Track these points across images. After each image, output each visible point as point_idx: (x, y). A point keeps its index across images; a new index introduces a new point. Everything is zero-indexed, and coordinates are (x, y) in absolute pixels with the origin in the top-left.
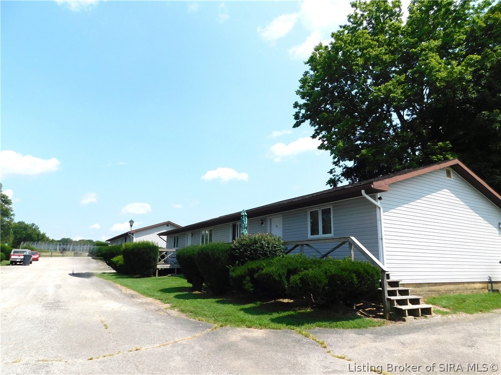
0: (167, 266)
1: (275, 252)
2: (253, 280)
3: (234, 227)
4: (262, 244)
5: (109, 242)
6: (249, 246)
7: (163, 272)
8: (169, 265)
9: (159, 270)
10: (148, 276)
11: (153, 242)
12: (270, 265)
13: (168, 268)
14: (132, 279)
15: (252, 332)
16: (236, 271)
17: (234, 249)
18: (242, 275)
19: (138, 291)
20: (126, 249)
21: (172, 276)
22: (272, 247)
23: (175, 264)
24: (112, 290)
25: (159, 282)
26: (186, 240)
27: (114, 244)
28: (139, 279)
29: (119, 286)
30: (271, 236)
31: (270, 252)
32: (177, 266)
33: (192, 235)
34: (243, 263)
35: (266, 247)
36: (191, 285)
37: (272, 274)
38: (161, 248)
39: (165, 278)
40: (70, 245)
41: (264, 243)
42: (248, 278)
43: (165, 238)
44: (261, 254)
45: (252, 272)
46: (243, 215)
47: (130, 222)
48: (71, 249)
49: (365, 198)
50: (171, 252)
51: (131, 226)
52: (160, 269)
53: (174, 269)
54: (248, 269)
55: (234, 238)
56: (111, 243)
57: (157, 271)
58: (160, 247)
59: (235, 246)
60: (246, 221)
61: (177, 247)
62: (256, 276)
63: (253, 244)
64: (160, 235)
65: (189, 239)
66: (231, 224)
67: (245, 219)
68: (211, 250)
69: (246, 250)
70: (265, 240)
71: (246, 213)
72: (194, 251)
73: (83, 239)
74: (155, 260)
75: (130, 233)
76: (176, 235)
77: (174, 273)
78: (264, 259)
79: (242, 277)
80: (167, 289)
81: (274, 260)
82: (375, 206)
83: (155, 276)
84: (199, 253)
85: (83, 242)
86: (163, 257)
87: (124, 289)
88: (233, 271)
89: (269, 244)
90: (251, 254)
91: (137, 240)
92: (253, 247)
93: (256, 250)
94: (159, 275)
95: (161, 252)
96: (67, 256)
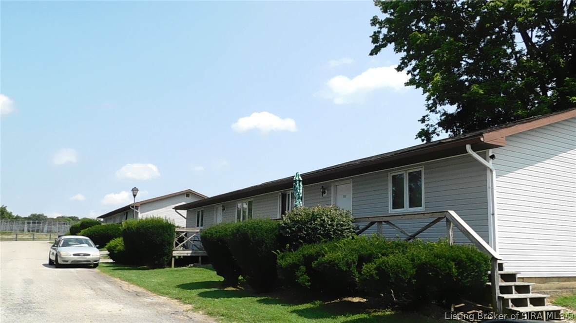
0: (188, 253)
1: (342, 232)
2: (310, 271)
3: (284, 197)
4: (324, 221)
5: (102, 220)
6: (305, 223)
7: (182, 262)
8: (191, 252)
9: (175, 259)
10: (161, 266)
11: (167, 218)
12: (334, 249)
13: (189, 255)
14: (137, 271)
16: (286, 259)
17: (283, 228)
18: (294, 264)
19: (145, 287)
20: (128, 228)
21: (194, 266)
22: (337, 225)
23: (200, 249)
24: (107, 286)
25: (177, 275)
26: (215, 216)
27: (110, 223)
28: (146, 272)
29: (118, 280)
30: (336, 210)
31: (334, 232)
32: (202, 253)
33: (223, 209)
34: (296, 248)
35: (329, 225)
36: (222, 279)
37: (337, 261)
38: (178, 227)
39: (185, 270)
40: (44, 224)
41: (326, 219)
42: (303, 268)
43: (184, 213)
44: (320, 234)
45: (309, 259)
46: (296, 181)
47: (133, 190)
48: (45, 229)
49: (470, 156)
50: (193, 233)
51: (135, 196)
52: (177, 258)
53: (198, 256)
54: (303, 256)
55: (283, 213)
56: (106, 221)
57: (173, 259)
58: (176, 225)
59: (286, 224)
60: (301, 188)
61: (202, 226)
62: (314, 264)
63: (310, 220)
64: (176, 208)
65: (219, 214)
66: (279, 193)
67: (299, 185)
68: (251, 229)
69: (300, 229)
70: (327, 216)
71: (300, 177)
72: (226, 230)
73: (63, 215)
74: (171, 244)
75: (133, 207)
76: (200, 209)
77: (197, 262)
78: (326, 242)
79: (295, 267)
80: (187, 284)
81: (341, 243)
82: (485, 168)
83: (170, 266)
84: (233, 233)
85: (61, 220)
86: (181, 240)
87: (125, 284)
88: (282, 258)
89: (333, 220)
90: (308, 234)
91: (143, 215)
92: (311, 224)
93: (315, 229)
94: (176, 266)
95: (178, 233)
96: (39, 239)
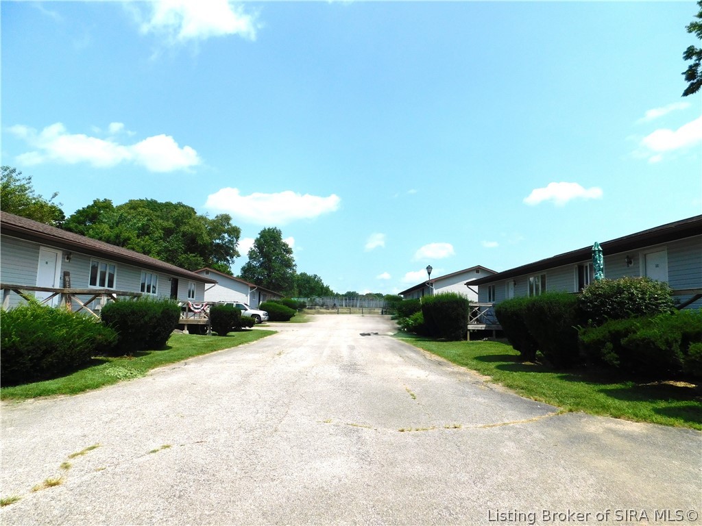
0: (482, 327)
1: (657, 306)
2: (618, 348)
3: (581, 271)
4: (632, 294)
5: (402, 296)
6: (609, 297)
7: (477, 335)
8: (484, 326)
9: (470, 333)
10: (457, 339)
11: (461, 293)
12: (649, 325)
13: (483, 329)
14: (437, 343)
15: (622, 424)
16: (590, 334)
17: (583, 302)
18: (599, 340)
19: (445, 358)
20: (426, 303)
21: (489, 340)
22: (649, 299)
23: (493, 324)
24: (413, 355)
25: (473, 347)
26: (506, 289)
27: (409, 298)
28: (445, 343)
29: (422, 350)
30: (647, 282)
31: (646, 307)
32: (499, 327)
33: (515, 284)
34: (600, 323)
35: (639, 298)
36: (519, 353)
37: (652, 339)
38: (471, 302)
39: (480, 343)
40: (357, 300)
41: (635, 292)
42: (610, 345)
43: (476, 288)
44: (630, 309)
45: (615, 336)
46: (595, 251)
47: (427, 268)
48: (358, 305)
50: (486, 308)
51: (429, 273)
52: (471, 331)
53: (492, 331)
54: (609, 332)
55: (581, 285)
56: (405, 297)
57: (468, 333)
58: (470, 300)
59: (586, 297)
60: (602, 259)
61: (494, 301)
62: (623, 341)
63: (615, 294)
64: (468, 284)
65: (510, 289)
66: (575, 265)
67: (599, 256)
68: (547, 303)
69: (603, 304)
70: (636, 288)
71: (600, 247)
72: (520, 305)
73: (371, 292)
74: (465, 318)
75: (428, 284)
76: (491, 285)
77: (491, 336)
78: (636, 317)
79: (599, 343)
80: (484, 356)
81: (657, 319)
83: (466, 339)
84: (528, 308)
85: (370, 297)
86: (475, 314)
87: (428, 354)
88: (584, 333)
89: (644, 293)
90: (613, 309)
91: (437, 291)
92: (616, 298)
93: (621, 304)
94: (472, 339)
95: (472, 308)
96: (354, 313)
